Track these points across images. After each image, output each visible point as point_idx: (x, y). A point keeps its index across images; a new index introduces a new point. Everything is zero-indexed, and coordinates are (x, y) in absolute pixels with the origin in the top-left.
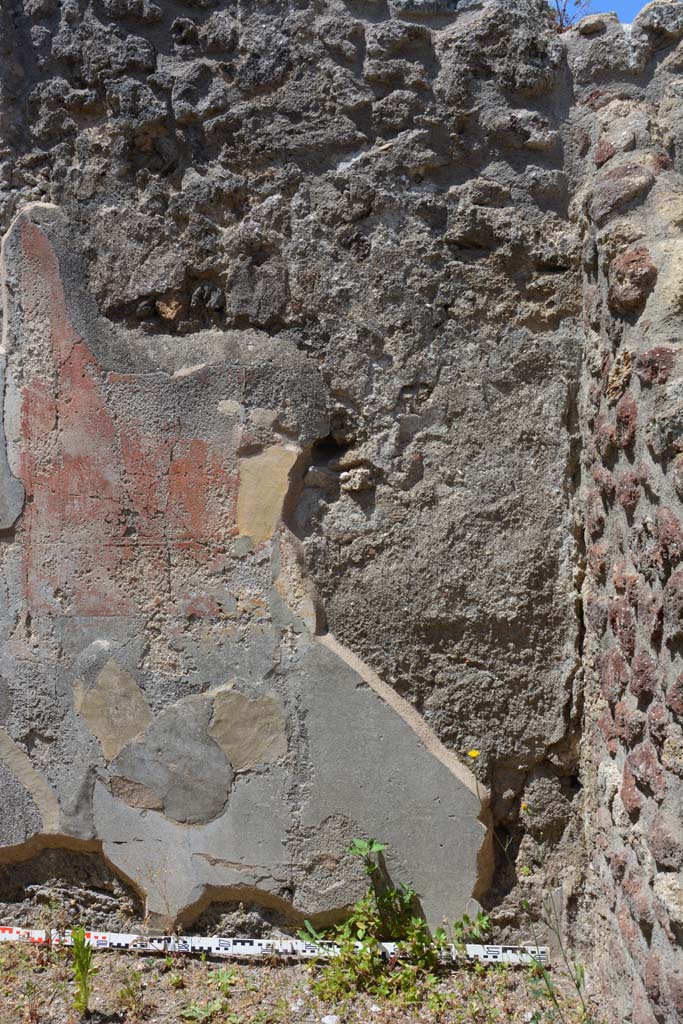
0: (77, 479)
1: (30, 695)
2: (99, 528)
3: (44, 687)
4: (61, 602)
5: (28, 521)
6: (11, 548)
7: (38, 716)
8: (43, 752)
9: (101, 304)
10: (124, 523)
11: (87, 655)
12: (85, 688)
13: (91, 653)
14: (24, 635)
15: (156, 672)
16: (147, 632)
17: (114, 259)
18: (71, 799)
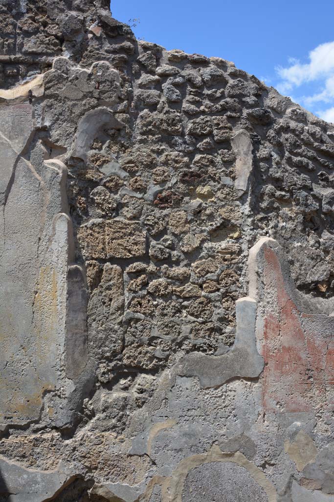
0: (288, 356)
1: (265, 446)
2: (296, 376)
3: (271, 443)
4: (279, 407)
5: (265, 373)
6: (257, 385)
7: (269, 455)
8: (270, 470)
9: (296, 283)
10: (307, 375)
11: (291, 429)
12: (290, 442)
13: (293, 428)
14: (262, 422)
15: (319, 434)
16: (316, 418)
17: (301, 265)
18: (282, 489)
